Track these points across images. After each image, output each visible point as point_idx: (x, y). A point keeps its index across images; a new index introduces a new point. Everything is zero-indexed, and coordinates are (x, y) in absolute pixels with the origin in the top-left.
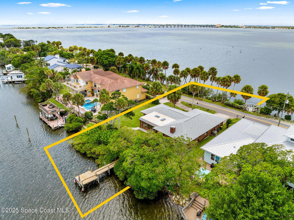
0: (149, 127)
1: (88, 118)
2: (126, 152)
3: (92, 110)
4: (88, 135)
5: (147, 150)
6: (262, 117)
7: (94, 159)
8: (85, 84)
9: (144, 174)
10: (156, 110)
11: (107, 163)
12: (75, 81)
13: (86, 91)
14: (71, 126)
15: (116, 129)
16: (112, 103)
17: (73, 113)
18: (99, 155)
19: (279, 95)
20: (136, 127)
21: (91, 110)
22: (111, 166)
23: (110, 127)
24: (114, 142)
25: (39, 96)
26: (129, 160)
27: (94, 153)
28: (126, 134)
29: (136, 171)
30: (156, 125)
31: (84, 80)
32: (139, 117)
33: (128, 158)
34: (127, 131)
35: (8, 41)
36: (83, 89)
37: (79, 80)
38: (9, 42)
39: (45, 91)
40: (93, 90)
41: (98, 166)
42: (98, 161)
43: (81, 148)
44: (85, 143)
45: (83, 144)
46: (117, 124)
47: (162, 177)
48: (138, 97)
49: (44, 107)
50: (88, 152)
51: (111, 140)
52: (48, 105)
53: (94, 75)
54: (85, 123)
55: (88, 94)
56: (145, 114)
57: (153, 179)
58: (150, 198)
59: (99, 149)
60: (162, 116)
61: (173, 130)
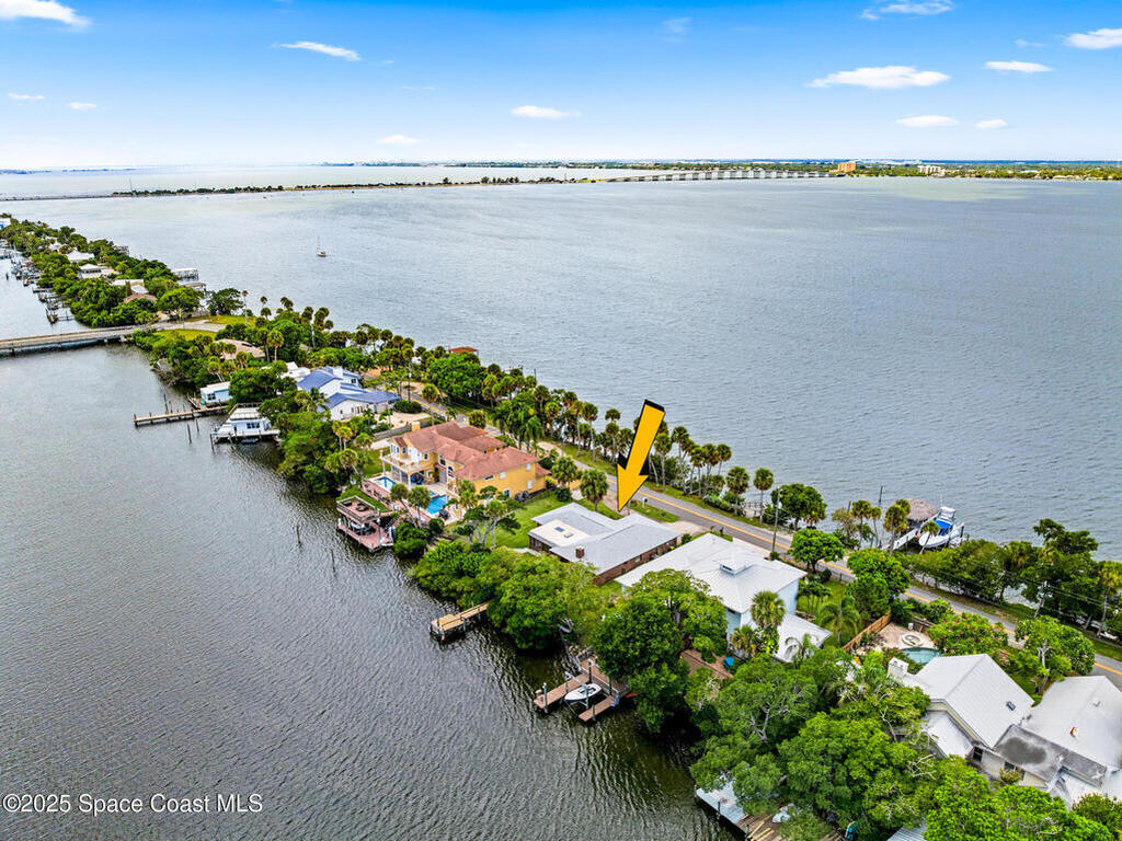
0: (545, 547)
1: (435, 529)
2: (504, 584)
3: (441, 515)
4: (442, 561)
5: (533, 580)
6: (764, 530)
7: (452, 600)
8: (422, 457)
9: (528, 610)
10: (559, 517)
11: (476, 604)
12: (401, 450)
13: (422, 472)
14: (406, 545)
15: (488, 551)
16: (482, 507)
17: (405, 521)
18: (462, 592)
19: (794, 486)
20: (523, 547)
21: (438, 513)
22: (484, 607)
23: (477, 548)
24: (487, 570)
25: (321, 481)
26: (509, 593)
27: (454, 590)
28: (506, 559)
29: (518, 606)
30: (555, 545)
31: (420, 450)
32: (529, 529)
33: (508, 592)
34: (507, 553)
35: (170, 297)
36: (417, 469)
37: (409, 448)
38: (173, 299)
39: (337, 471)
40: (437, 470)
41: (461, 610)
42: (462, 602)
43: (432, 582)
44: (437, 575)
45: (433, 576)
46: (490, 543)
47: (550, 612)
48: (530, 485)
49: (349, 508)
50: (444, 589)
51: (482, 568)
52: (355, 505)
53: (441, 437)
54: (430, 539)
55: (428, 477)
56: (539, 525)
57: (538, 615)
58: (537, 647)
59: (462, 584)
60: (568, 529)
61: (580, 553)
